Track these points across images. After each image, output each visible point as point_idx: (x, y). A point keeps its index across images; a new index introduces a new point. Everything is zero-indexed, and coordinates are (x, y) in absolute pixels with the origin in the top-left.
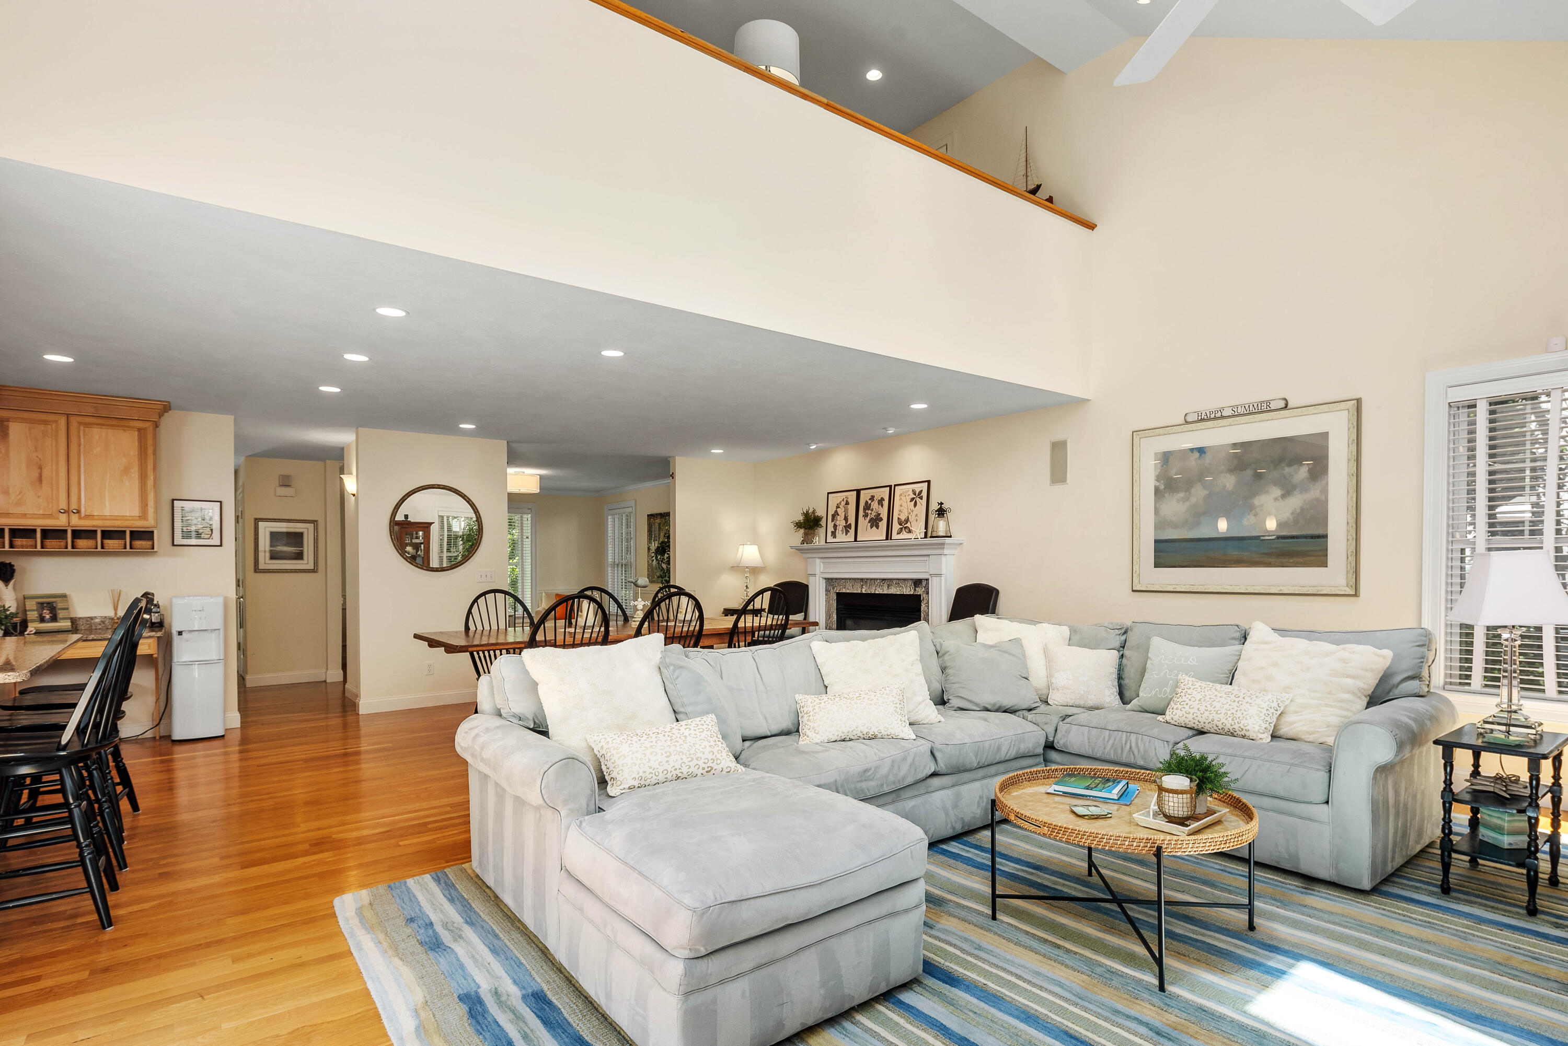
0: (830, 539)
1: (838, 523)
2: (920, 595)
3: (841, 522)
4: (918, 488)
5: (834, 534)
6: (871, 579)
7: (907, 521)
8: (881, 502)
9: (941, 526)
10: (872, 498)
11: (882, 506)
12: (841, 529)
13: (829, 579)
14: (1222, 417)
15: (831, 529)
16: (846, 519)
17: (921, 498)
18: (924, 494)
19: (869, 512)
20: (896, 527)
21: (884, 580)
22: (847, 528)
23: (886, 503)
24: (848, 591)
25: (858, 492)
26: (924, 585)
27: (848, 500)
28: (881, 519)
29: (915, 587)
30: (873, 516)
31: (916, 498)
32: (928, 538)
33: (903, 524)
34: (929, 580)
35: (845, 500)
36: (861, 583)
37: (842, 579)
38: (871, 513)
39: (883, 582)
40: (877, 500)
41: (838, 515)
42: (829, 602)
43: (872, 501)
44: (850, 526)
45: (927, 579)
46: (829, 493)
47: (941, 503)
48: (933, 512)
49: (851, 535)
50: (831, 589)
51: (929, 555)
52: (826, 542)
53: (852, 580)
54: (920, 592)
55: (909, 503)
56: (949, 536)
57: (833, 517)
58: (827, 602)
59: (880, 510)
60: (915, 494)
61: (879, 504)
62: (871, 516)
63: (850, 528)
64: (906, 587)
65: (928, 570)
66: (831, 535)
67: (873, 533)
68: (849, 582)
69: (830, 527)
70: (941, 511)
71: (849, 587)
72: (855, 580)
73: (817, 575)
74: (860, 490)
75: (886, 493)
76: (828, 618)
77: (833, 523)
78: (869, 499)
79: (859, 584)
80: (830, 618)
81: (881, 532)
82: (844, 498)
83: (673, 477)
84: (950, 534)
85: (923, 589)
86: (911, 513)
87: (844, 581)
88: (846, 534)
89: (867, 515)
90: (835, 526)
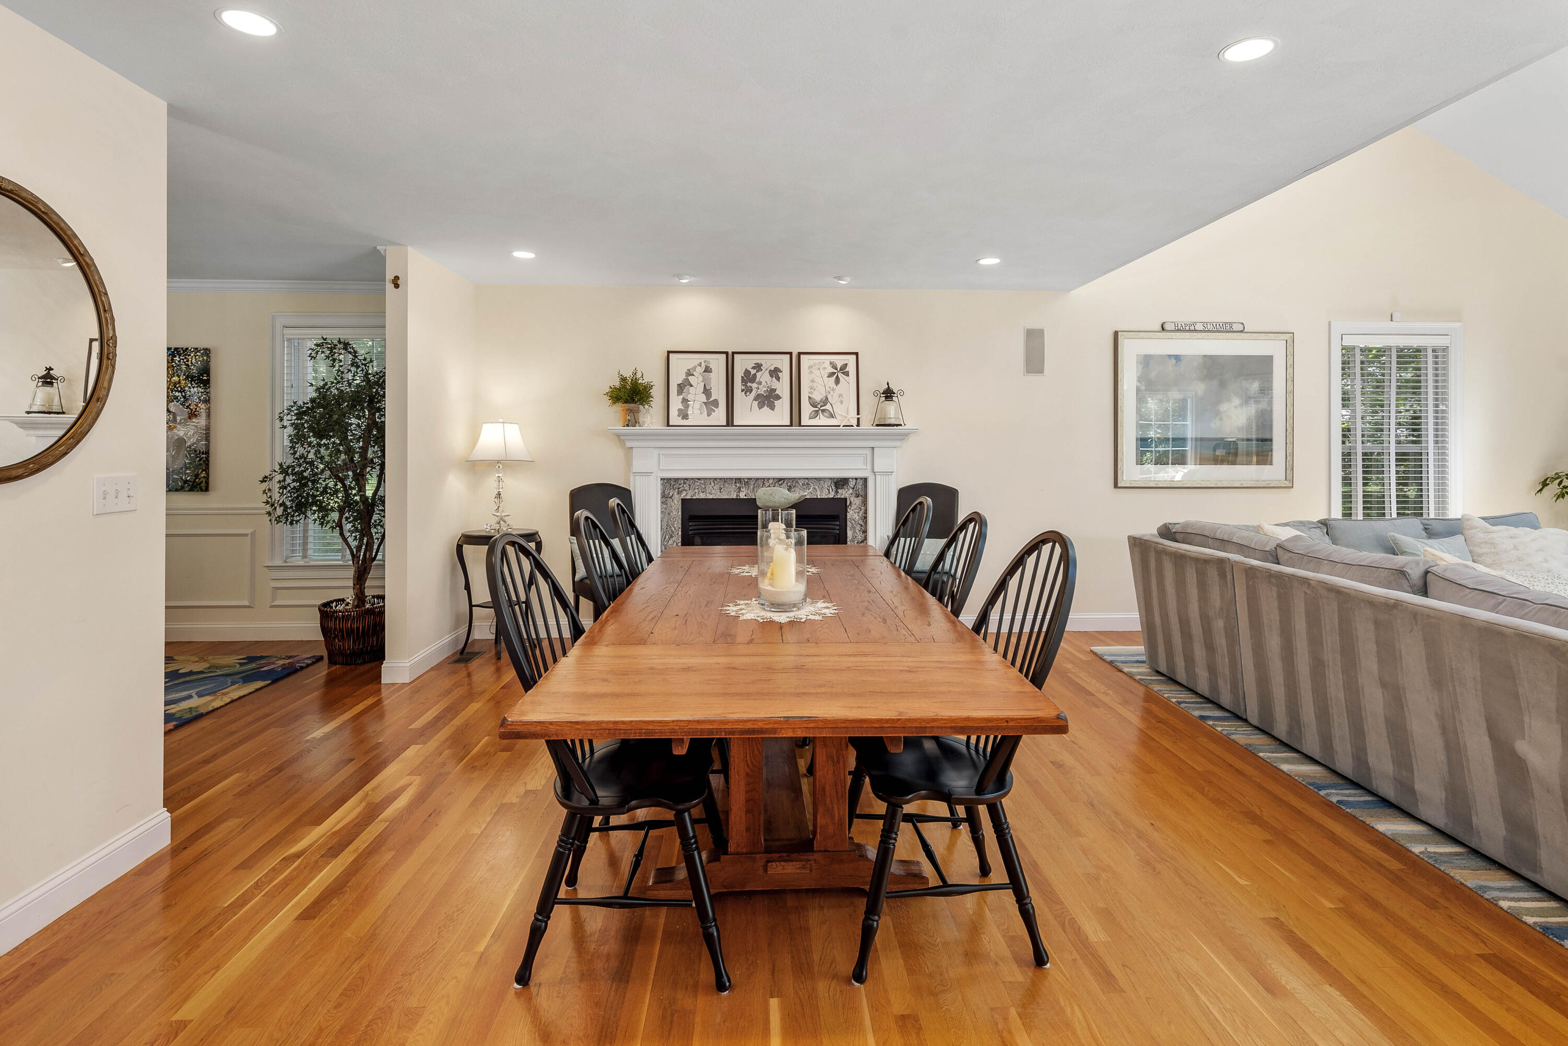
0: (675, 419)
1: (690, 397)
2: (846, 499)
3: (696, 396)
4: (839, 360)
5: (683, 413)
6: (757, 479)
7: (826, 401)
8: (775, 373)
9: (891, 410)
10: (758, 367)
11: (778, 379)
12: (697, 405)
13: (668, 479)
14: (1195, 331)
15: (676, 405)
16: (707, 392)
17: (847, 374)
18: (851, 369)
19: (754, 385)
20: (807, 409)
21: (780, 479)
22: (711, 404)
23: (785, 376)
24: (711, 497)
25: (730, 358)
26: (852, 487)
27: (709, 367)
28: (778, 397)
29: (839, 490)
30: (762, 393)
31: (838, 373)
32: (866, 425)
33: (819, 406)
34: (865, 480)
35: (703, 365)
36: (738, 485)
37: (699, 479)
38: (758, 388)
39: (780, 483)
40: (768, 370)
41: (692, 386)
42: (669, 514)
43: (757, 371)
44: (716, 403)
45: (861, 479)
46: (669, 352)
47: (888, 384)
48: (875, 393)
49: (720, 415)
50: (671, 494)
51: (873, 448)
52: (668, 425)
53: (718, 480)
54: (847, 495)
55: (826, 379)
56: (901, 425)
57: (681, 388)
58: (665, 513)
59: (775, 384)
60: (836, 369)
61: (772, 376)
62: (759, 392)
63: (717, 406)
64: (821, 489)
65: (869, 467)
66: (679, 416)
67: (765, 416)
68: (713, 483)
69: (676, 403)
70: (889, 394)
71: (713, 491)
72: (725, 480)
73: (649, 474)
74: (733, 353)
75: (783, 363)
76: (667, 537)
77: (681, 397)
78: (753, 368)
79: (734, 487)
80: (672, 537)
81: (780, 414)
82: (701, 363)
83: (397, 286)
84: (902, 423)
85: (851, 491)
86: (832, 392)
87: (702, 482)
88: (709, 414)
89: (751, 391)
90: (686, 402)
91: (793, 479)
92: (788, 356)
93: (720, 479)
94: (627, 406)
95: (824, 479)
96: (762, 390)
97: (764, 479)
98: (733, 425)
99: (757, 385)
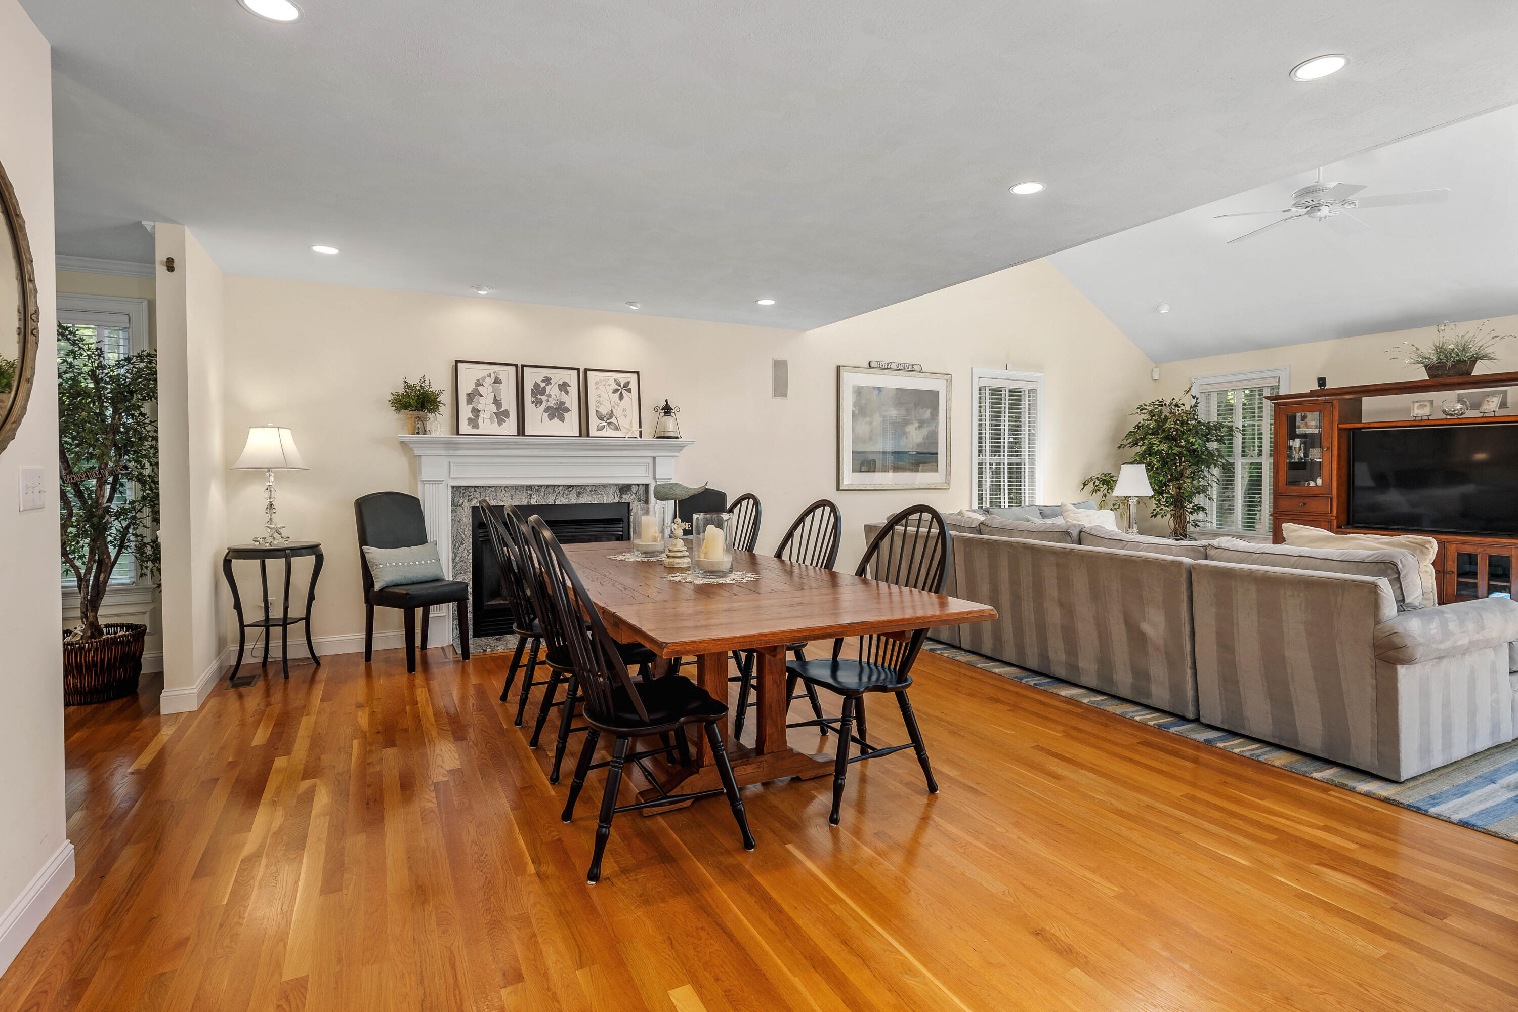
0: (465, 428)
1: (480, 407)
2: (629, 504)
3: (486, 405)
4: (623, 379)
5: (474, 422)
6: (548, 486)
7: (611, 415)
8: (564, 387)
9: (670, 424)
10: (547, 381)
11: (567, 393)
12: (487, 415)
13: (458, 488)
14: (891, 369)
15: (466, 414)
16: (497, 402)
17: (630, 391)
18: (633, 386)
19: (544, 398)
20: (594, 421)
21: (570, 486)
22: (501, 416)
23: (573, 391)
25: (520, 371)
26: (635, 492)
27: (499, 378)
28: (567, 410)
29: (623, 496)
30: (552, 405)
31: (622, 390)
32: (648, 437)
33: (605, 419)
34: (647, 487)
35: (493, 376)
36: (529, 492)
37: (490, 487)
38: (548, 401)
39: (570, 490)
40: (557, 384)
41: (481, 396)
42: (459, 522)
43: (547, 385)
44: (506, 414)
45: (643, 485)
46: (457, 362)
47: (666, 401)
48: (656, 409)
49: (510, 427)
50: (461, 502)
51: (654, 458)
52: (458, 434)
53: (509, 488)
54: (630, 501)
55: (611, 395)
56: (678, 438)
57: (470, 398)
58: (456, 521)
59: (564, 397)
60: (620, 386)
61: (560, 390)
62: (549, 404)
63: (508, 417)
64: (607, 495)
65: (650, 474)
66: (469, 424)
67: (555, 427)
68: (504, 491)
69: (465, 412)
70: (667, 410)
71: (505, 499)
72: (516, 488)
73: (439, 482)
74: (523, 366)
75: (571, 378)
76: (457, 545)
77: (471, 407)
78: (543, 381)
79: (525, 494)
80: (462, 544)
81: (570, 426)
82: (490, 374)
83: (171, 268)
84: (679, 436)
85: (634, 496)
86: (616, 407)
87: (493, 490)
88: (500, 424)
89: (541, 403)
90: (476, 412)
91: (582, 486)
92: (576, 372)
93: (512, 487)
94: (416, 413)
95: (609, 486)
96: (552, 403)
97: (554, 486)
98: (524, 435)
99: (547, 398)
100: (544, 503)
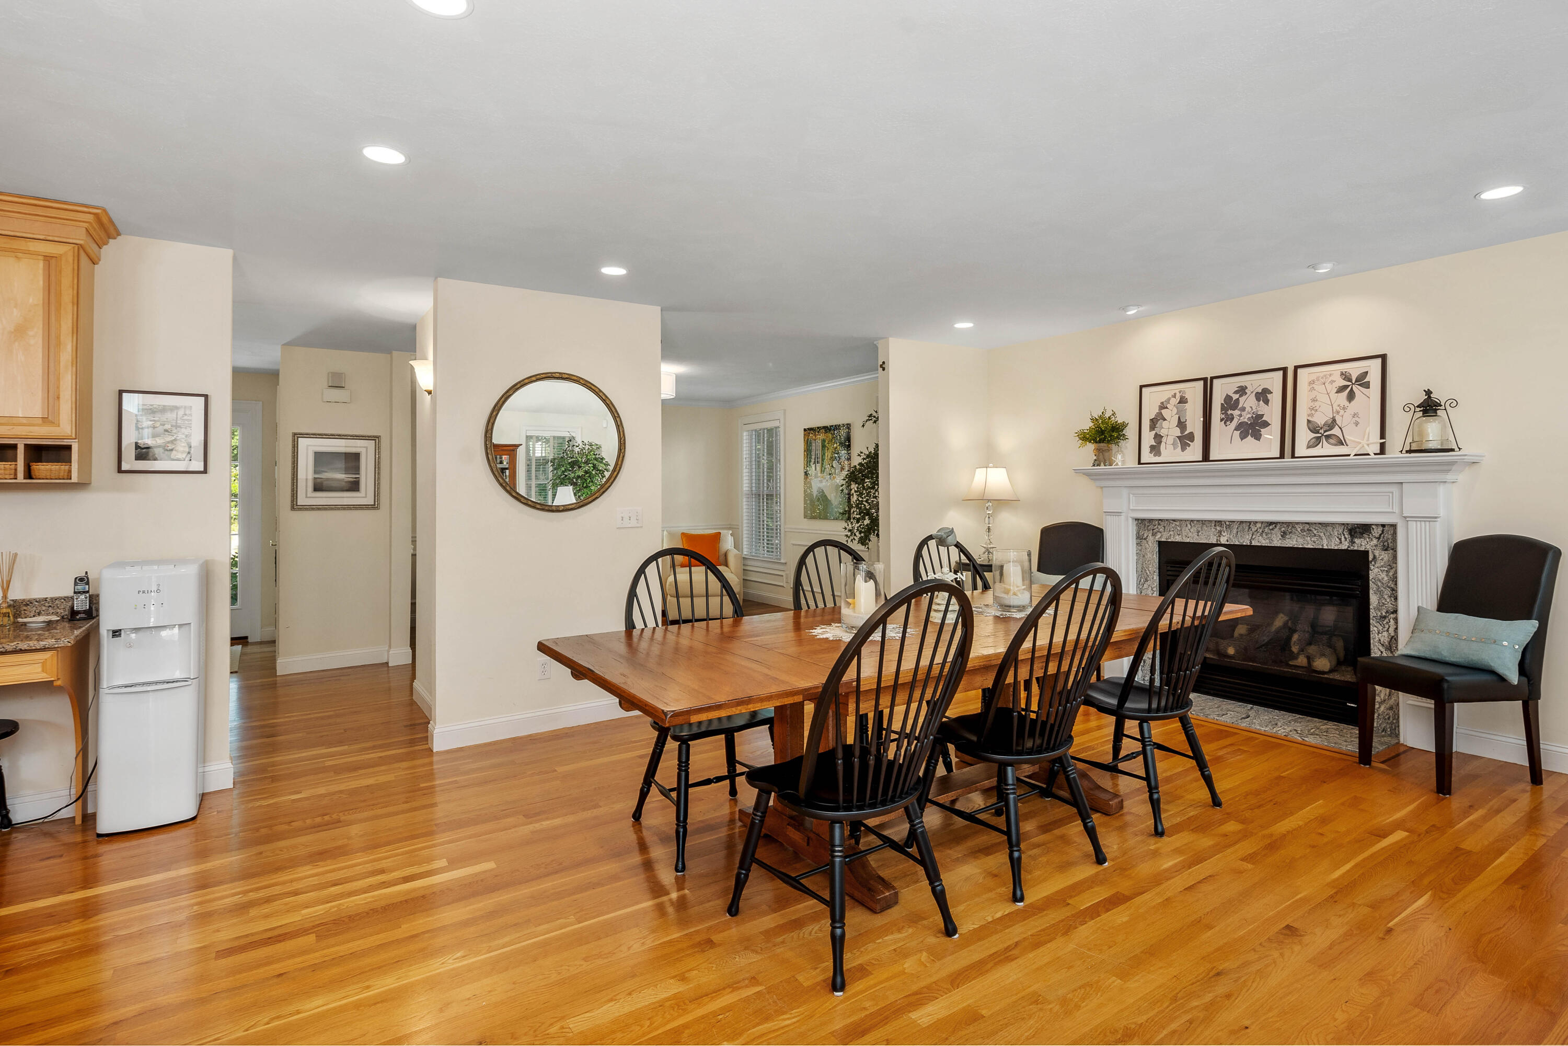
0: (1147, 457)
1: (1163, 432)
2: (1366, 553)
3: (1170, 430)
4: (1354, 369)
5: (1155, 449)
6: (1242, 522)
7: (1332, 424)
8: (1263, 395)
9: (1433, 431)
10: (1242, 391)
11: (1267, 402)
12: (1170, 440)
13: (1143, 520)
15: (1148, 439)
16: (1181, 425)
17: (1367, 385)
18: (1374, 378)
19: (1236, 412)
20: (1303, 436)
21: (1271, 523)
22: (1185, 440)
23: (1276, 398)
24: (1188, 540)
25: (1207, 384)
26: (1377, 535)
27: (1185, 397)
28: (1266, 424)
29: (1356, 540)
30: (1246, 420)
31: (1353, 385)
32: (1394, 453)
33: (1322, 431)
34: (1394, 526)
35: (1178, 396)
36: (1218, 528)
37: (1174, 520)
38: (1240, 416)
39: (1271, 527)
40: (1254, 393)
41: (1165, 420)
42: (1144, 556)
43: (1241, 396)
44: (1191, 437)
45: (1389, 525)
46: (1142, 386)
47: (1429, 393)
48: (1410, 407)
49: (1195, 451)
50: (1145, 536)
51: (1401, 484)
52: (1139, 463)
53: (1195, 522)
54: (1368, 547)
55: (1333, 395)
56: (1453, 450)
57: (1153, 423)
58: (1141, 555)
59: (1262, 408)
60: (1350, 380)
61: (1258, 400)
62: (1242, 419)
63: (1192, 441)
64: (1330, 537)
65: (1396, 509)
66: (1151, 452)
67: (1249, 448)
68: (1189, 525)
70: (1429, 407)
71: (1190, 534)
72: (1203, 522)
73: (1118, 514)
74: (1212, 378)
75: (1274, 382)
76: (1142, 580)
77: (1154, 432)
78: (1236, 392)
79: (1213, 530)
80: (1147, 580)
81: (1268, 444)
82: (1175, 394)
83: (884, 369)
84: (1455, 447)
85: (1375, 541)
86: (1342, 412)
87: (1178, 524)
88: (1183, 449)
89: (1232, 419)
90: (1158, 438)
91: (1288, 524)
92: (1282, 372)
93: (1198, 521)
95: (1333, 525)
96: (1246, 417)
97: (1250, 523)
98: (1209, 461)
99: (1240, 412)
100: (1237, 543)
